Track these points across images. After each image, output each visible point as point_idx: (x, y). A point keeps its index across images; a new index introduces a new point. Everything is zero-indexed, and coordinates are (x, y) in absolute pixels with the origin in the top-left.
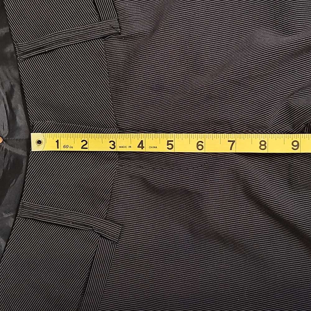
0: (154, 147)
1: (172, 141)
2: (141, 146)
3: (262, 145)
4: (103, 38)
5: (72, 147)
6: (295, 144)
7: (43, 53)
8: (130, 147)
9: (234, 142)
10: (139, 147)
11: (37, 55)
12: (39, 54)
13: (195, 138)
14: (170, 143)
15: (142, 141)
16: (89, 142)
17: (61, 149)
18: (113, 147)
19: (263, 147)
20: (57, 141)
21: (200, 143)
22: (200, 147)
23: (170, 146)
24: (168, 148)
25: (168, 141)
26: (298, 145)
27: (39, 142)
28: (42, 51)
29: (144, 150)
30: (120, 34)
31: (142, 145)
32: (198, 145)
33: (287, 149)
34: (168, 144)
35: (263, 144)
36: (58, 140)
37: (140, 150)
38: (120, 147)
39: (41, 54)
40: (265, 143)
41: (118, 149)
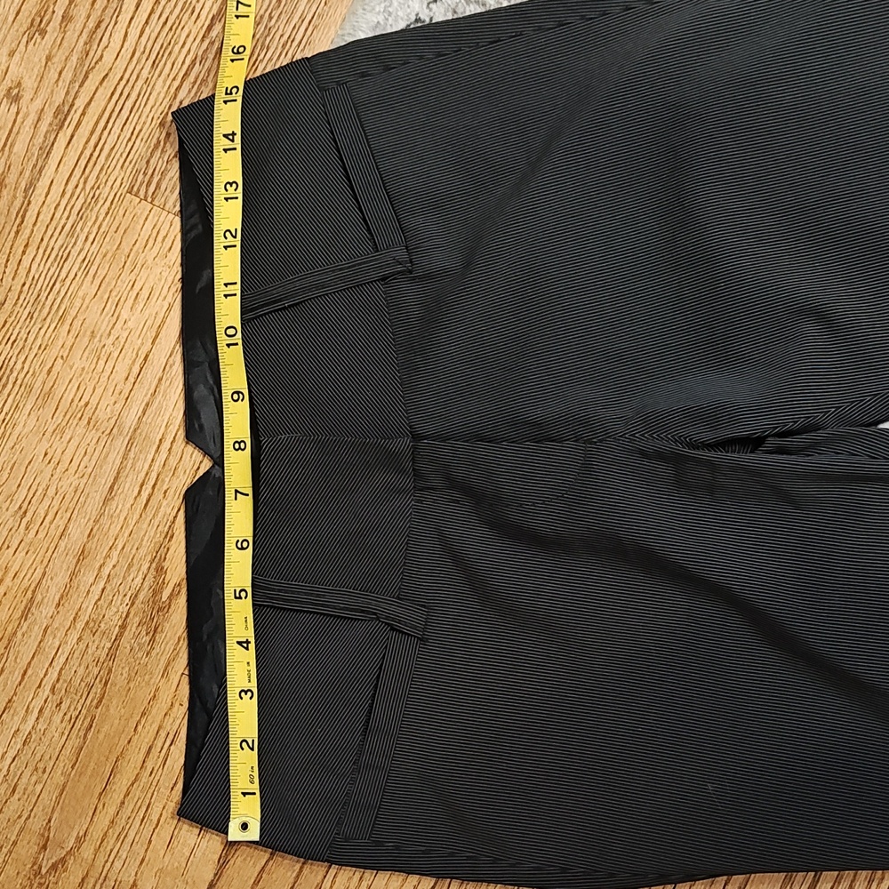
0: (246, 621)
1: (235, 591)
2: (245, 645)
3: (240, 448)
4: (383, 280)
5: (252, 768)
6: (236, 397)
7: (280, 309)
8: (248, 663)
9: (236, 491)
10: (247, 649)
11: (271, 312)
12: (274, 311)
13: (231, 552)
14: (238, 595)
15: (238, 643)
16: (244, 736)
17: (256, 787)
18: (249, 694)
19: (242, 445)
20: (244, 794)
21: (239, 545)
22: (245, 544)
23: (243, 594)
24: (246, 598)
25: (236, 598)
26: (238, 393)
27: (245, 826)
28: (279, 306)
29: (252, 640)
30: (411, 272)
31: (244, 642)
32: (242, 548)
33: (244, 407)
34: (240, 598)
35: (238, 445)
36: (242, 793)
37: (252, 646)
38: (250, 681)
39: (277, 310)
40: (236, 442)
41: (254, 686)
